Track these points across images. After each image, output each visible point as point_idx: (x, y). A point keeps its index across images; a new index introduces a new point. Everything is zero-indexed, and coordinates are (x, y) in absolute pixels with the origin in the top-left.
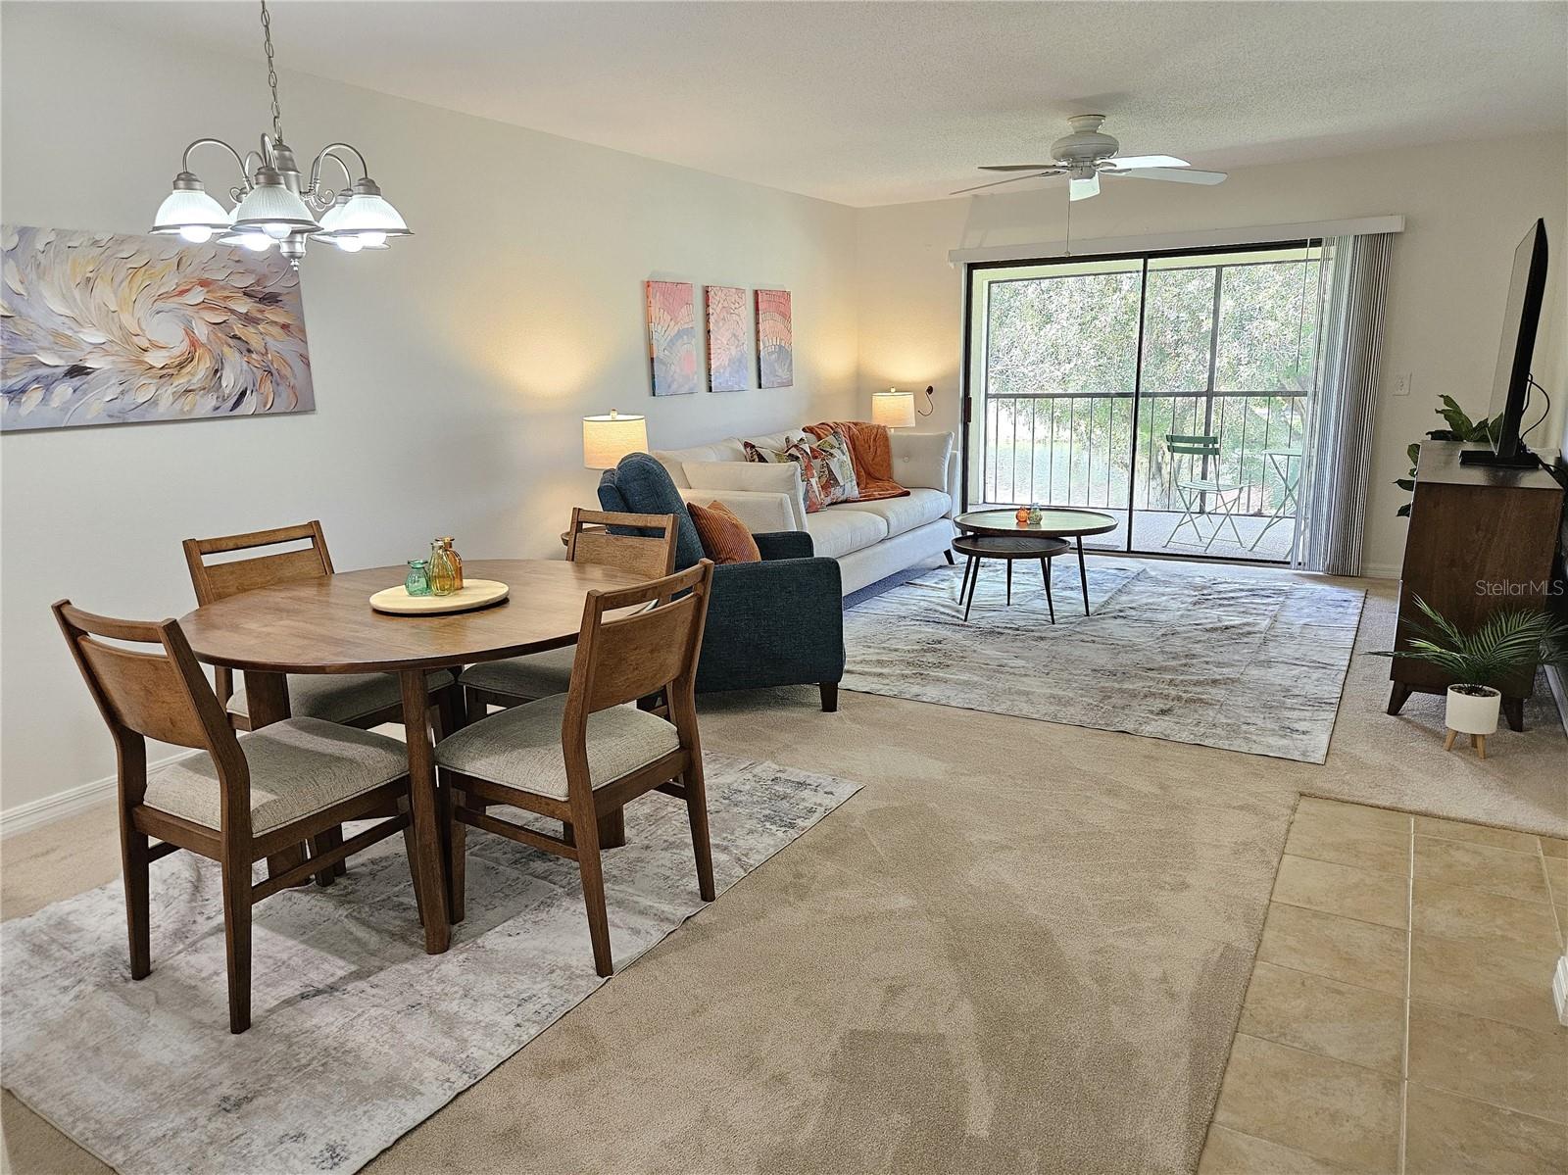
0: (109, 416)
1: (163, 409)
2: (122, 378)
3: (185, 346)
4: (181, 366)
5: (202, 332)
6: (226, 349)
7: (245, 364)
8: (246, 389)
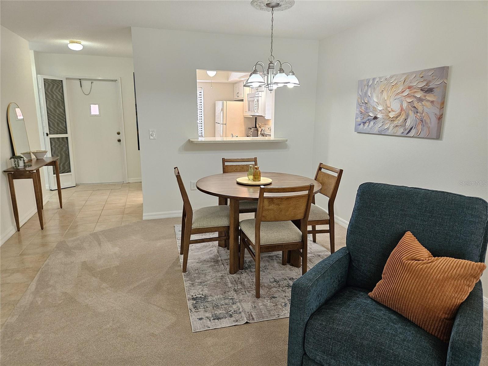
0: (379, 132)
1: (390, 132)
2: (383, 120)
3: (399, 111)
4: (397, 117)
5: (405, 105)
6: (410, 112)
7: (415, 117)
8: (413, 127)
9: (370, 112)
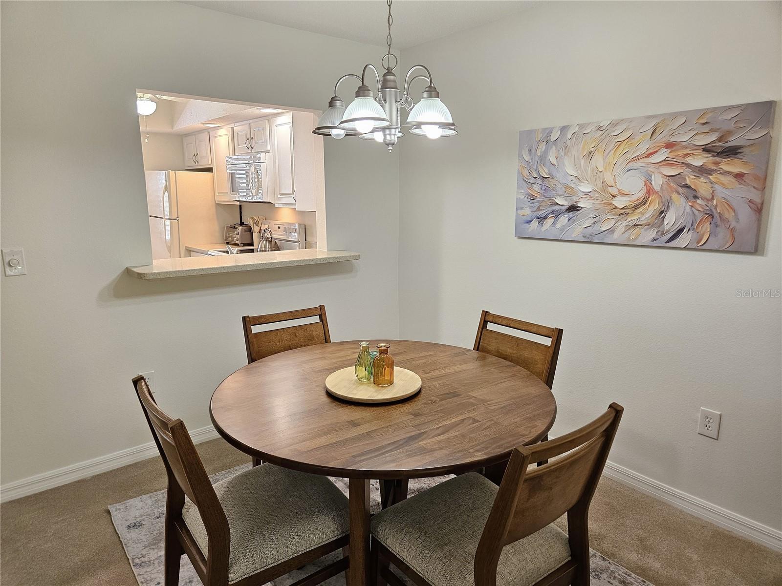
0: (584, 237)
1: (616, 237)
2: (596, 213)
3: (642, 194)
4: (636, 207)
5: (658, 182)
6: (675, 196)
7: (688, 209)
8: (684, 228)
9: (557, 197)
